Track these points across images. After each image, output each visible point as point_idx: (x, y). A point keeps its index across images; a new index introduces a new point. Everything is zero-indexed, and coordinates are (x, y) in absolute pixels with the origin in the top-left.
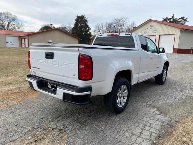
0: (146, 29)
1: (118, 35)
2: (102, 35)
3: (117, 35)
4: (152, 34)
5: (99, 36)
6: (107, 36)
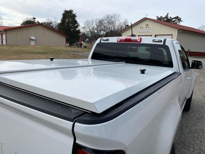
0: (141, 28)
1: (139, 42)
2: (108, 40)
3: (136, 41)
4: (149, 33)
5: (103, 40)
6: (118, 41)
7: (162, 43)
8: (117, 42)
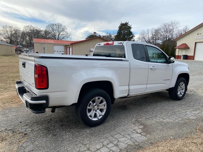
0: (198, 34)
2: (100, 44)
3: (111, 44)
8: (104, 45)
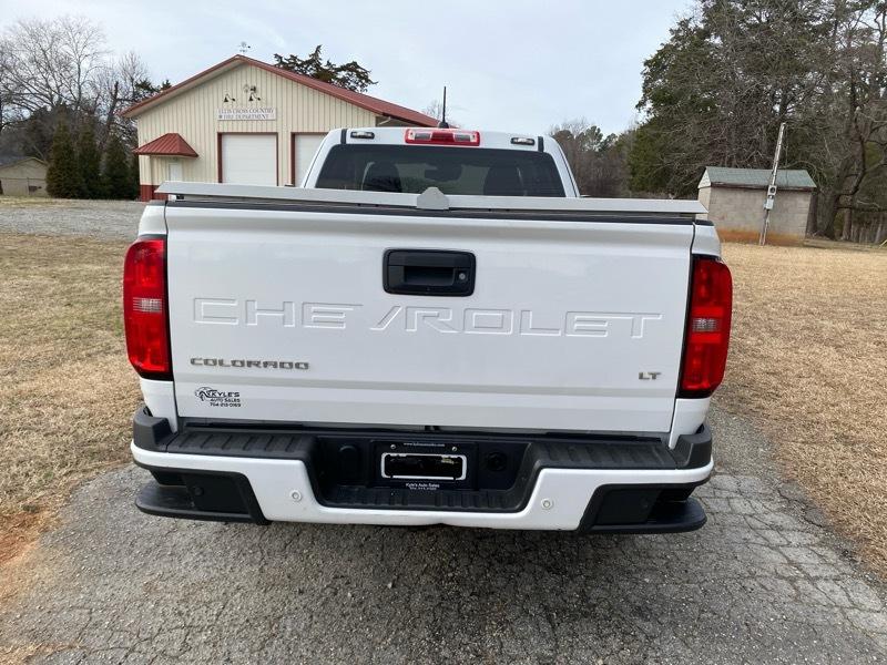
0: (226, 101)
1: (474, 144)
2: (372, 136)
3: (465, 141)
5: (352, 136)
6: (407, 141)
7: (535, 148)
8: (404, 143)
